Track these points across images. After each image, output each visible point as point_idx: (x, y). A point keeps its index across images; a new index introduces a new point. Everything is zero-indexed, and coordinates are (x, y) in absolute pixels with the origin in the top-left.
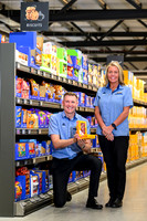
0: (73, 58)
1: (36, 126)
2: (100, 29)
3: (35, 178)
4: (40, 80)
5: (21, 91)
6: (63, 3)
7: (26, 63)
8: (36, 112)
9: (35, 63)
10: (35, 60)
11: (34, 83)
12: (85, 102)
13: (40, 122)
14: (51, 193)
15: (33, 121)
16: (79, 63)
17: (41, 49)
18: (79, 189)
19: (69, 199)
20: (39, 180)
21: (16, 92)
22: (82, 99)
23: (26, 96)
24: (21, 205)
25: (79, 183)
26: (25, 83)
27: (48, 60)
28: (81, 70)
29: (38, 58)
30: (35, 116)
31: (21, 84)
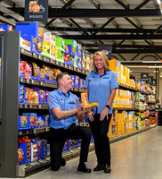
0: (70, 47)
1: (37, 102)
2: (95, 25)
3: (35, 146)
4: (41, 64)
5: (24, 72)
6: (64, 2)
7: (29, 49)
8: (37, 91)
9: (37, 49)
10: (36, 47)
11: (35, 66)
12: (79, 83)
13: (40, 98)
14: (48, 159)
15: (34, 97)
16: (74, 50)
17: (42, 38)
18: (73, 157)
19: (64, 164)
20: (38, 147)
21: (20, 72)
22: (77, 81)
23: (28, 77)
24: (23, 168)
25: (72, 152)
26: (28, 66)
27: (48, 47)
28: (76, 57)
29: (39, 45)
30: (36, 94)
31: (24, 66)
